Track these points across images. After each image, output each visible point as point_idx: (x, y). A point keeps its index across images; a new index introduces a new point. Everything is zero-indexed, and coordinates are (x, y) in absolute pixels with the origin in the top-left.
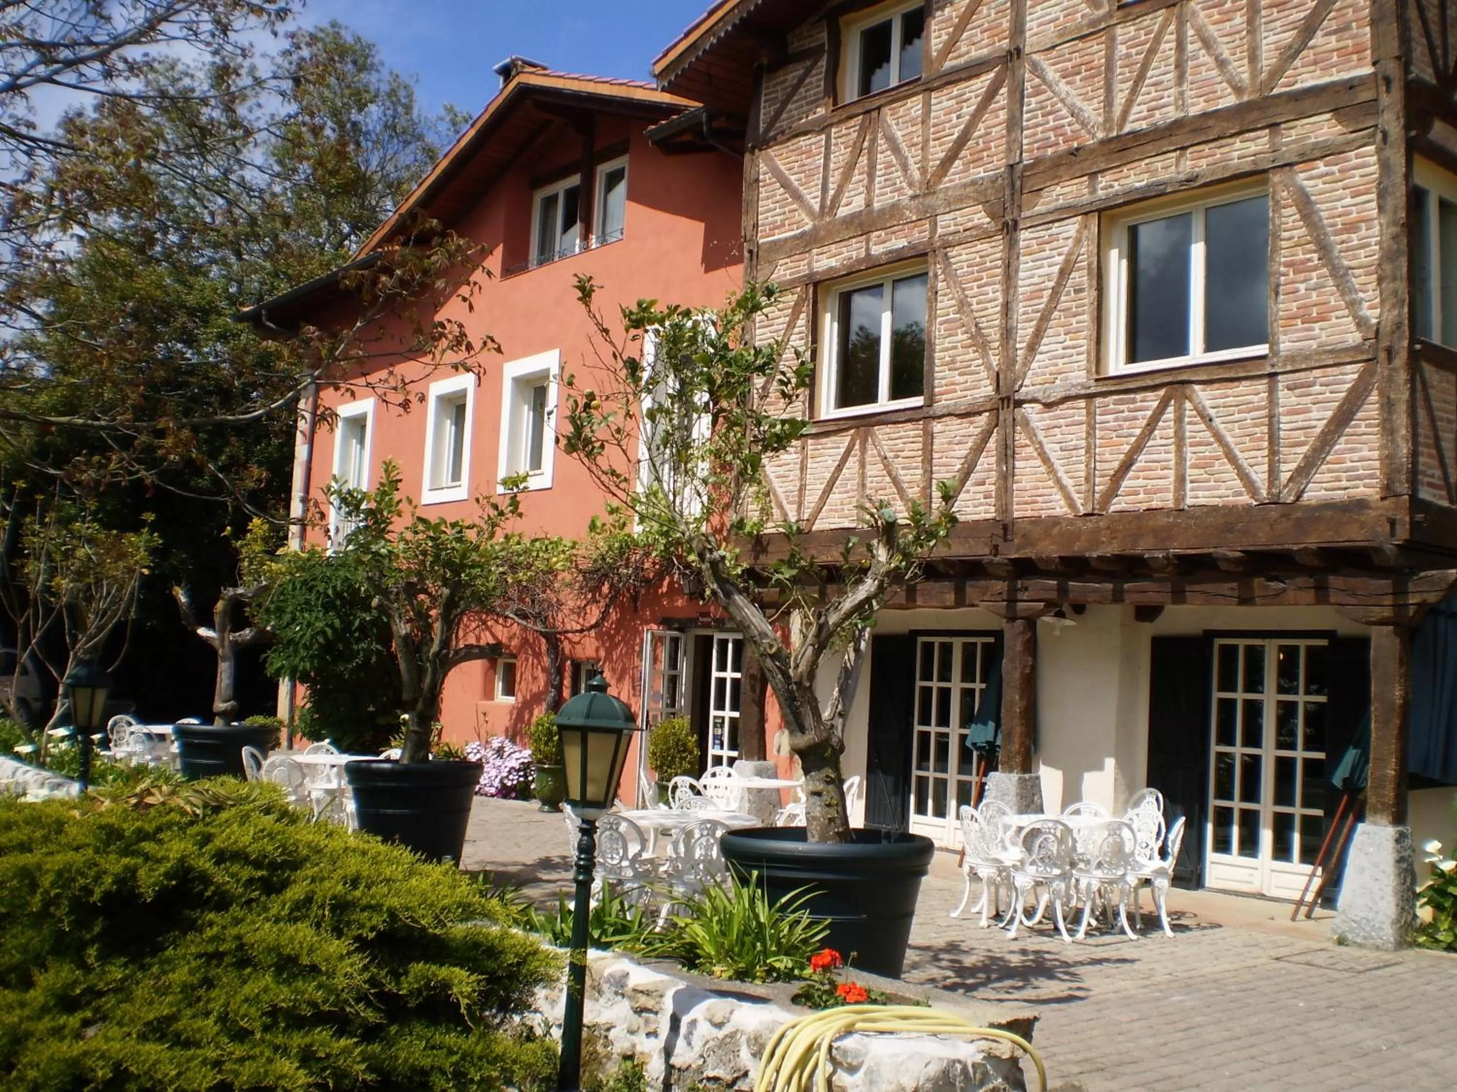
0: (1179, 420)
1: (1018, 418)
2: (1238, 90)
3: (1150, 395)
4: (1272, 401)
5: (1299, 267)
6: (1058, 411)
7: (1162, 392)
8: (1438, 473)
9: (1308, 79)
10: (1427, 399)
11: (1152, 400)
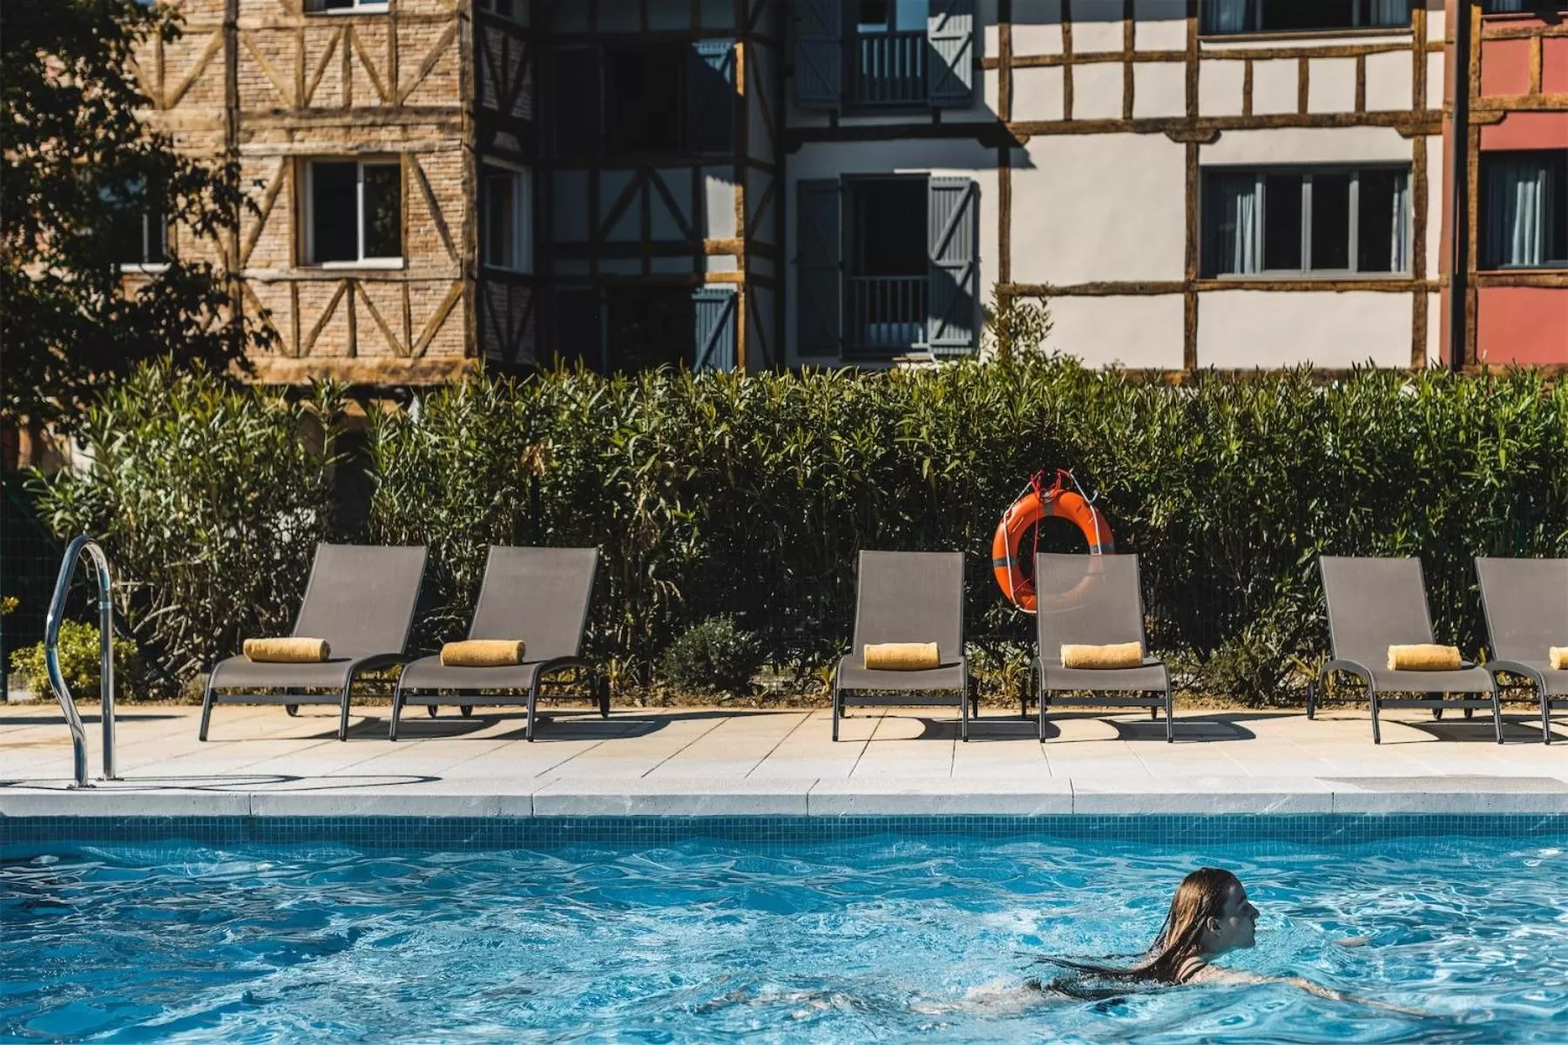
0: (351, 303)
1: (245, 289)
2: (382, 96)
3: (332, 284)
4: (406, 296)
5: (419, 217)
6: (273, 287)
7: (339, 283)
8: (497, 343)
9: (424, 101)
10: (490, 300)
11: (334, 288)
